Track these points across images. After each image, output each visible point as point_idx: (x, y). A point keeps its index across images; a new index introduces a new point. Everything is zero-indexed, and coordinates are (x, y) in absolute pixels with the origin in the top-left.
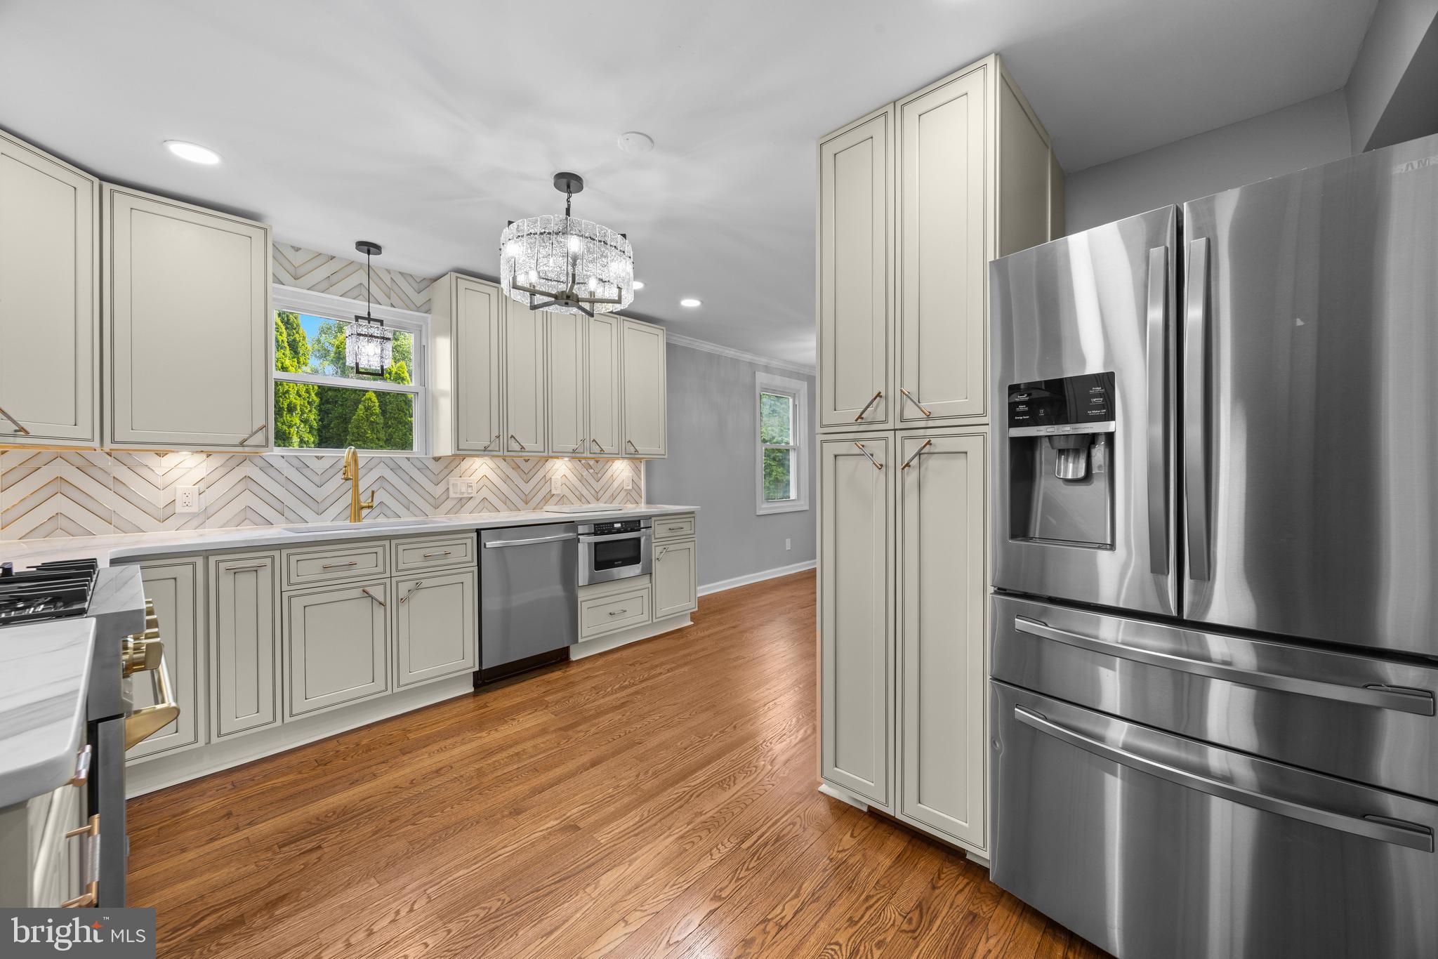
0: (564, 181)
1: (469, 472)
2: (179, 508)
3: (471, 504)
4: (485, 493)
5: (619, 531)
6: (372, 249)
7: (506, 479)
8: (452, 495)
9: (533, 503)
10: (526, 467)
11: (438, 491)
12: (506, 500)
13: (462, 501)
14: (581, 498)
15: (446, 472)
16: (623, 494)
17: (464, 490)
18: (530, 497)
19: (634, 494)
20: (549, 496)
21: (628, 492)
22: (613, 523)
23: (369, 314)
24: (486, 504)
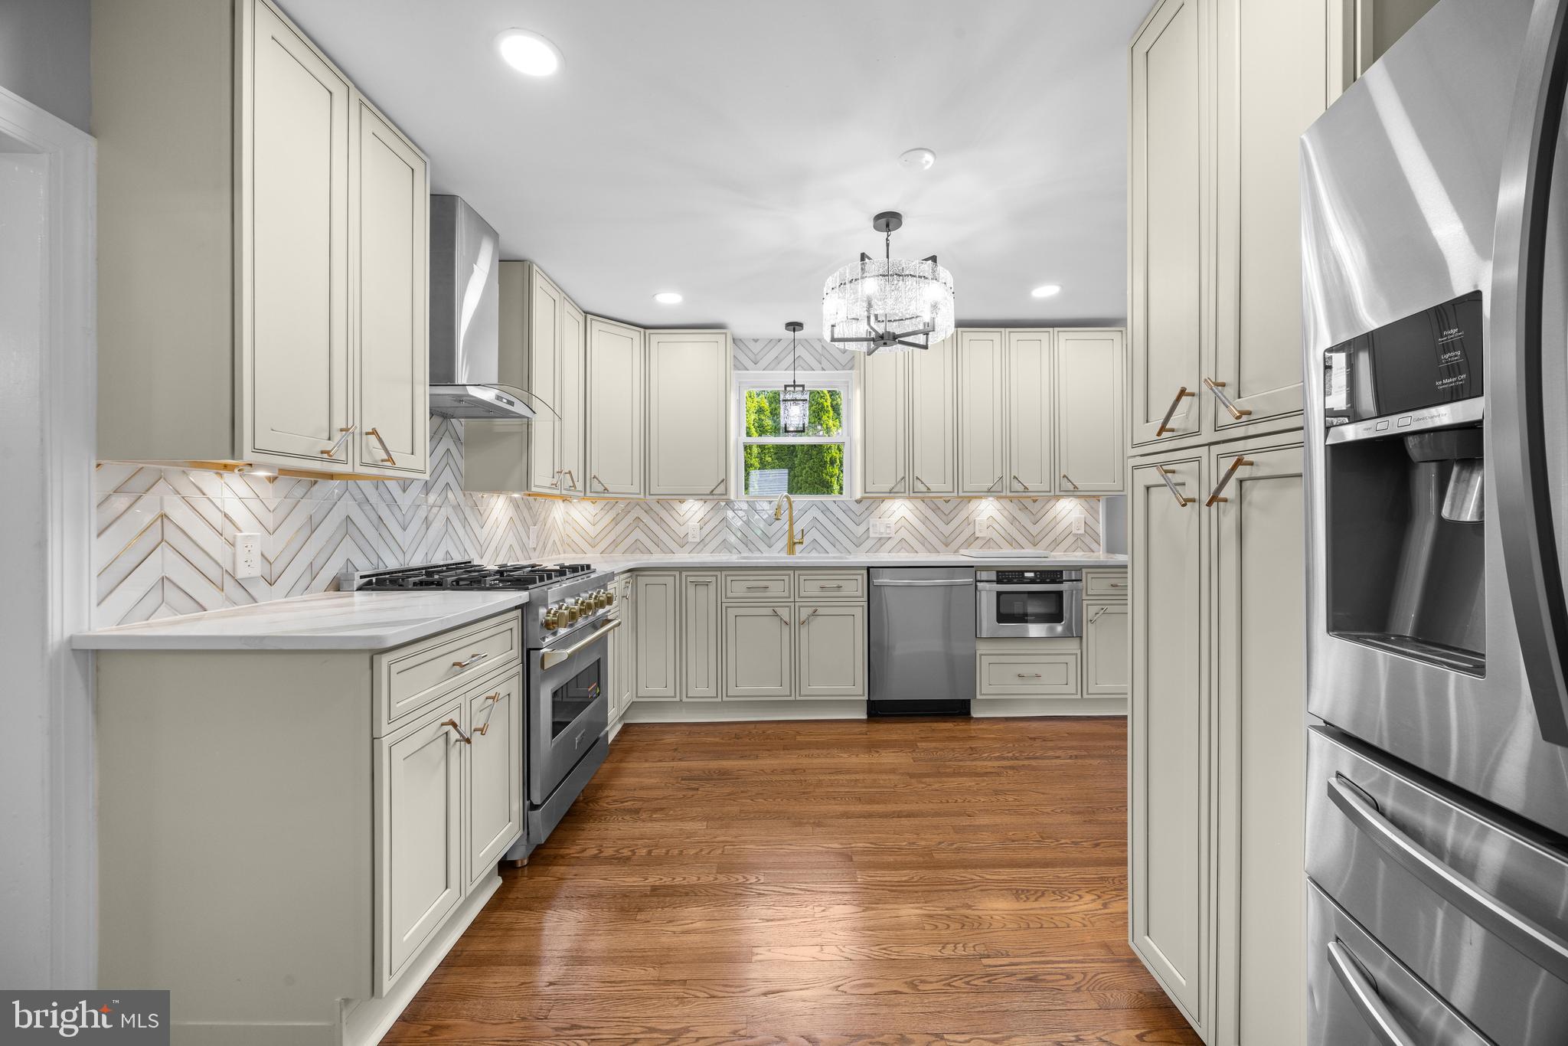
0: (883, 221)
1: (889, 513)
2: (690, 539)
3: (889, 545)
4: (903, 534)
5: (1032, 581)
6: (796, 327)
7: (925, 520)
8: (872, 535)
9: (954, 545)
10: (946, 508)
11: (861, 529)
12: (923, 541)
13: (882, 541)
14: (1012, 542)
15: (867, 513)
16: (1071, 539)
17: (882, 530)
18: (950, 539)
19: (1088, 540)
20: (972, 539)
21: (1078, 538)
22: (1023, 572)
23: (794, 382)
24: (904, 544)
